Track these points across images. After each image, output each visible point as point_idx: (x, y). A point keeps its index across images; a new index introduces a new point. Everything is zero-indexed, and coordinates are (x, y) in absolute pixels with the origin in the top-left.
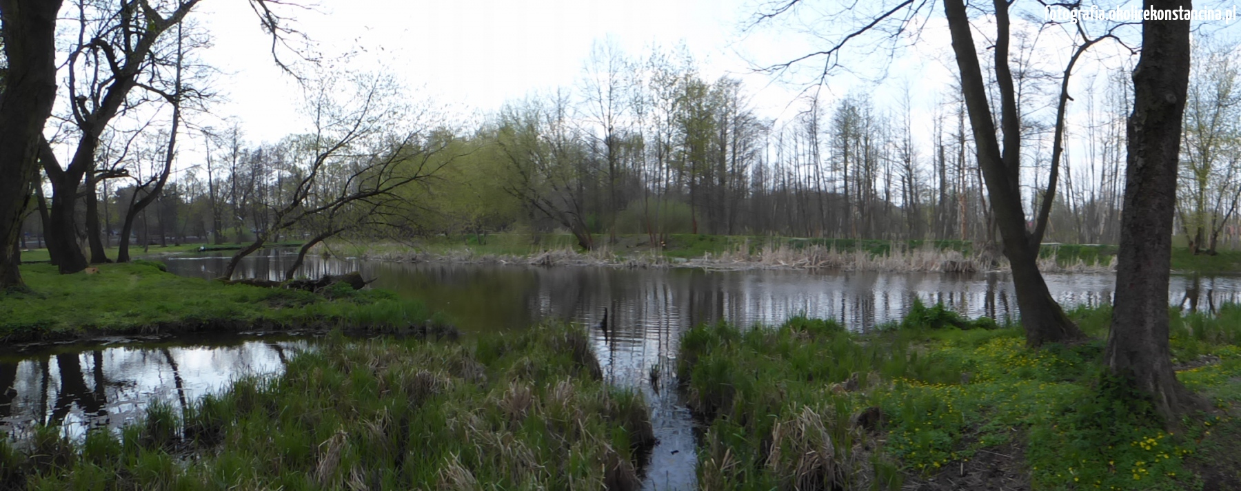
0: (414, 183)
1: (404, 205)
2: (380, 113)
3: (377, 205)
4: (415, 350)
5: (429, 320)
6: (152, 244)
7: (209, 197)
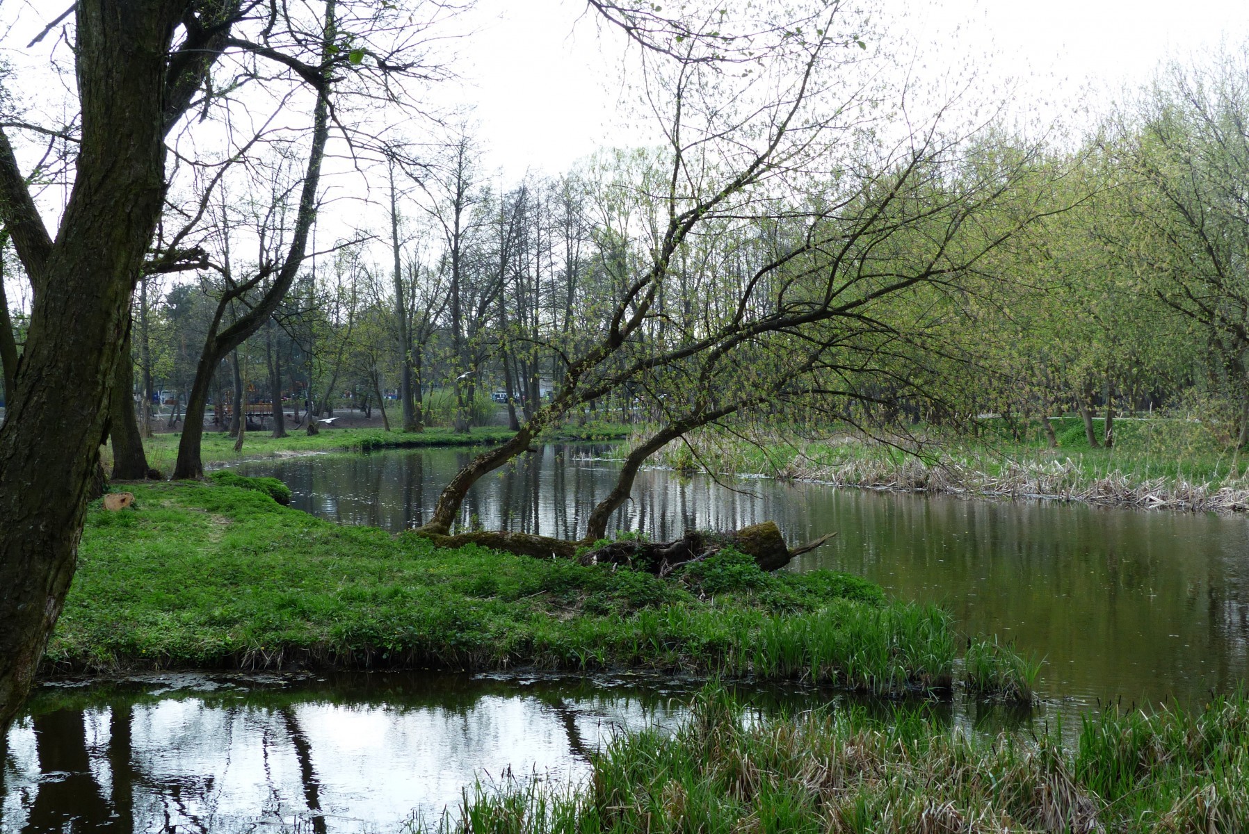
0: (925, 288)
1: (897, 345)
2: (836, 105)
3: (825, 345)
4: (923, 748)
5: (959, 661)
6: (251, 427)
7: (393, 308)
